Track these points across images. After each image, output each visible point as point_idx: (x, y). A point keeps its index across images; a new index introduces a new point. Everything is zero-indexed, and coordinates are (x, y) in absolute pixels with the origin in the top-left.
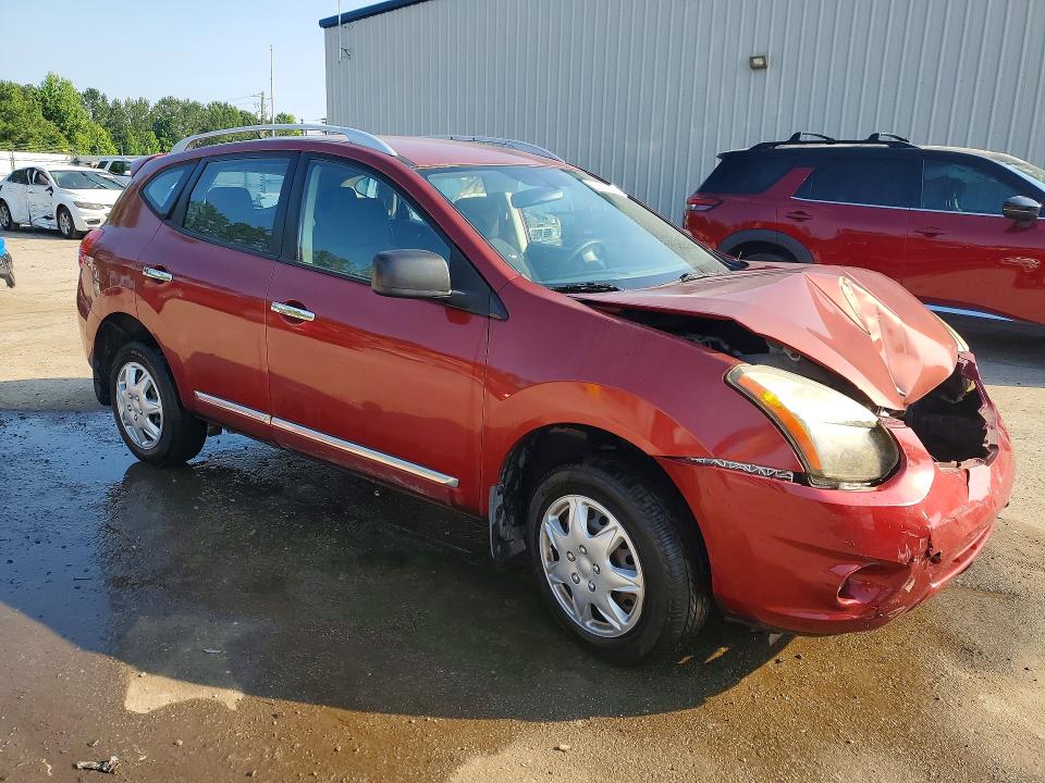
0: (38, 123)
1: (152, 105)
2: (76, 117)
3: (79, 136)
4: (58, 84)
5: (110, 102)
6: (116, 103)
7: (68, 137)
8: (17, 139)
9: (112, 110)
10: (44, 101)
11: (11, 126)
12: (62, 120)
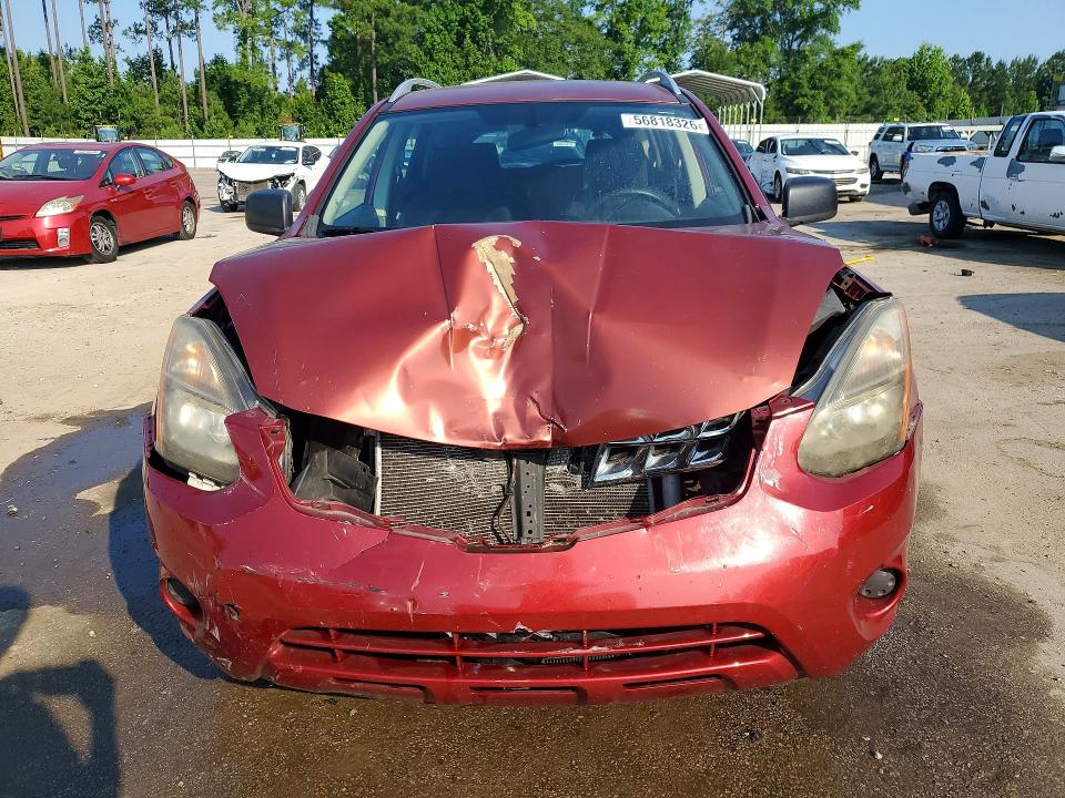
0: (900, 94)
1: (1040, 63)
2: (940, 84)
3: (939, 103)
4: (930, 53)
5: (994, 64)
6: (1001, 65)
7: (926, 106)
8: (877, 111)
9: (994, 72)
10: (912, 71)
11: (874, 100)
12: (925, 89)
